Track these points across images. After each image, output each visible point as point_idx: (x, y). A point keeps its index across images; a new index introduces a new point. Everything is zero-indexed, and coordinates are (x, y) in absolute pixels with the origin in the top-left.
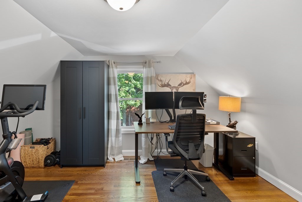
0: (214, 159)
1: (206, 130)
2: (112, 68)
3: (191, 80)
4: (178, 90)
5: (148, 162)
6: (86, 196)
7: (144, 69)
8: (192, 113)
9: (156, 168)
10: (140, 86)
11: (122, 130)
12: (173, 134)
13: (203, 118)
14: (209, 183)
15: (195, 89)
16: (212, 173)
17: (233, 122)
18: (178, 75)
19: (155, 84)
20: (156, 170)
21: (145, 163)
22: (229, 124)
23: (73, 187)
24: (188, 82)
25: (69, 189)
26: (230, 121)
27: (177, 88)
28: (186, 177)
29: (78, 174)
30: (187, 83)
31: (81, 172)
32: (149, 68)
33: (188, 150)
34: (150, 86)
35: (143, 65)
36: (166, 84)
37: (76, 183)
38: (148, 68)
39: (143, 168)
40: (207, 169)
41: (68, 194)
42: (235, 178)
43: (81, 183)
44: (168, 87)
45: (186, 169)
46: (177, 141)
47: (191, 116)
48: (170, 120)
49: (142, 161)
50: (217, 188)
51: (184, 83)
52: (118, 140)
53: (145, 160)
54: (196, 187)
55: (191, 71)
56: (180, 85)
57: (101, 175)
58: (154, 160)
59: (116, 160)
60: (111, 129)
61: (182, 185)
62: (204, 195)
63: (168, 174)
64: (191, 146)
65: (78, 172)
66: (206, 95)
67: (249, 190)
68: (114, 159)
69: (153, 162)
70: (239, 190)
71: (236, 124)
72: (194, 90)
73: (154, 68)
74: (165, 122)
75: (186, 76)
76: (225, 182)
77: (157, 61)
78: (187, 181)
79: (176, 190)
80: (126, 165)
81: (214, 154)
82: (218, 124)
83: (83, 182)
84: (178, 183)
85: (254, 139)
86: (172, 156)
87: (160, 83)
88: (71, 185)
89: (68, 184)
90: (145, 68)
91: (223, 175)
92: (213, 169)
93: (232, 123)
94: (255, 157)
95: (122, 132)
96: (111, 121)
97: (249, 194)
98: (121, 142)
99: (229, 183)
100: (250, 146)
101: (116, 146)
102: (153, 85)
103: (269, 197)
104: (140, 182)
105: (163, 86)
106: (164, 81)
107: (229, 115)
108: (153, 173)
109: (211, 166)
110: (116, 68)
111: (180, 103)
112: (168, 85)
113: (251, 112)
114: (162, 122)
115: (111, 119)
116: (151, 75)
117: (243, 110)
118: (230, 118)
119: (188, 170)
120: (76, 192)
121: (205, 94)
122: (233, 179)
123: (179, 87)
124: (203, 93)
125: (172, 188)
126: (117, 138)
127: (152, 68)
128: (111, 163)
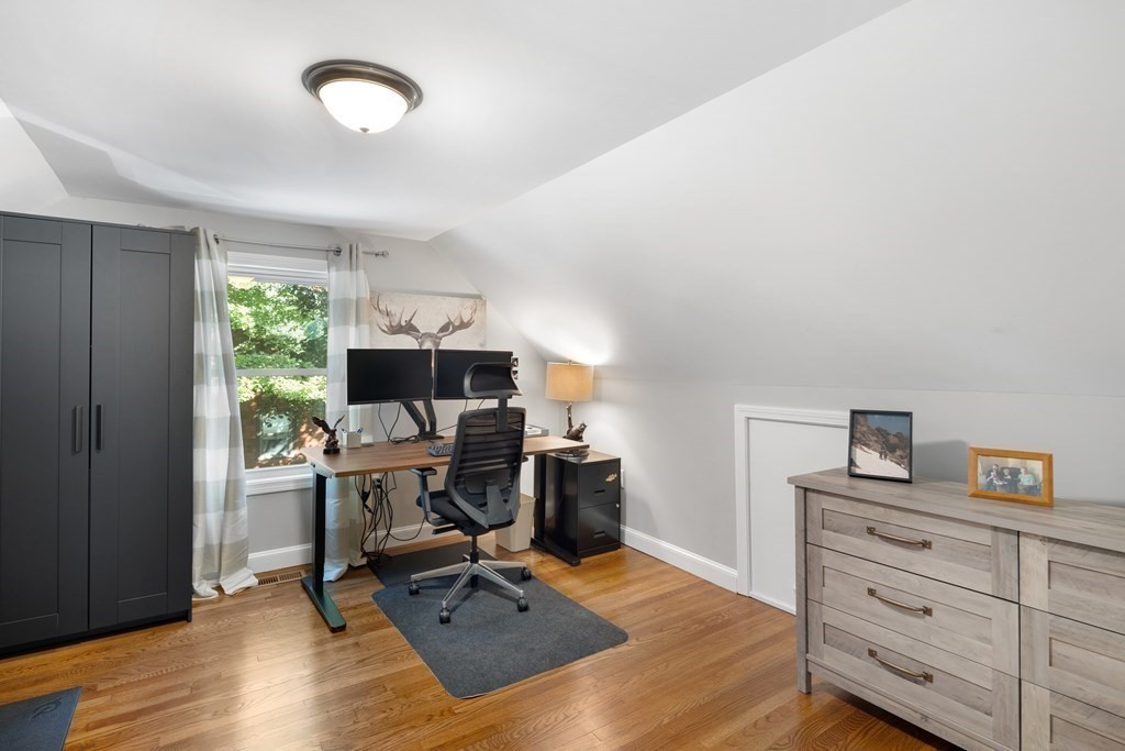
0: (533, 529)
1: (525, 450)
2: (210, 257)
3: (475, 318)
4: (438, 344)
5: (351, 572)
6: (162, 712)
7: (333, 274)
8: (497, 406)
9: (382, 582)
10: (252, 325)
11: (248, 482)
12: (447, 467)
13: (520, 419)
14: (530, 584)
15: (485, 341)
16: (531, 561)
17: (576, 427)
18: (439, 298)
19: (370, 323)
20: (382, 587)
21: (341, 578)
22: (568, 432)
23: (81, 706)
24: (465, 321)
25: (69, 714)
26: (571, 426)
27: (436, 339)
28: (476, 582)
29: (75, 665)
30: (464, 325)
31: (87, 658)
32: (351, 270)
33: (486, 504)
34: (354, 328)
35: (327, 259)
36: (403, 324)
37: (92, 691)
38: (348, 272)
39: (341, 592)
40: (519, 555)
41: (74, 731)
42: (583, 560)
43: (115, 687)
44: (408, 334)
45: (475, 559)
46: (456, 484)
47: (495, 414)
48: (420, 434)
49: (331, 572)
50: (550, 588)
51: (457, 324)
52: (236, 518)
53: (338, 567)
54: (502, 599)
55: (475, 292)
56: (444, 329)
57: (192, 645)
58: (369, 564)
59: (229, 591)
60: (205, 482)
61: (467, 604)
62: (523, 609)
63: (422, 588)
64: (493, 494)
65: (75, 661)
66: (516, 359)
67: (610, 576)
68: (219, 589)
69: (368, 570)
70: (593, 582)
71: (583, 430)
72: (482, 345)
73: (366, 272)
74: (407, 440)
75: (462, 306)
76: (563, 572)
77: (376, 251)
78: (477, 591)
79: (454, 617)
80: (273, 597)
81: (534, 515)
82: (545, 433)
83: (123, 680)
84: (455, 603)
85: (618, 461)
86: (437, 532)
87: (384, 322)
88: (74, 703)
89: (54, 706)
90: (337, 270)
91: (559, 561)
92: (532, 553)
93: (574, 429)
94: (619, 503)
95: (247, 491)
96: (205, 452)
97: (612, 582)
98: (246, 525)
99: (571, 572)
100: (610, 479)
101: (227, 542)
102: (365, 328)
103: (647, 578)
104: (345, 626)
105: (396, 330)
106: (399, 316)
107: (569, 410)
108: (375, 596)
109: (528, 546)
110: (223, 260)
111: (467, 382)
112: (409, 329)
113: (613, 401)
114: (398, 442)
115: (205, 447)
116: (357, 293)
117: (597, 398)
118: (570, 418)
119: (480, 562)
120: (110, 715)
121: (514, 357)
122: (579, 564)
123: (440, 335)
124: (511, 354)
125: (445, 614)
126: (230, 514)
127: (361, 272)
128: (212, 602)
